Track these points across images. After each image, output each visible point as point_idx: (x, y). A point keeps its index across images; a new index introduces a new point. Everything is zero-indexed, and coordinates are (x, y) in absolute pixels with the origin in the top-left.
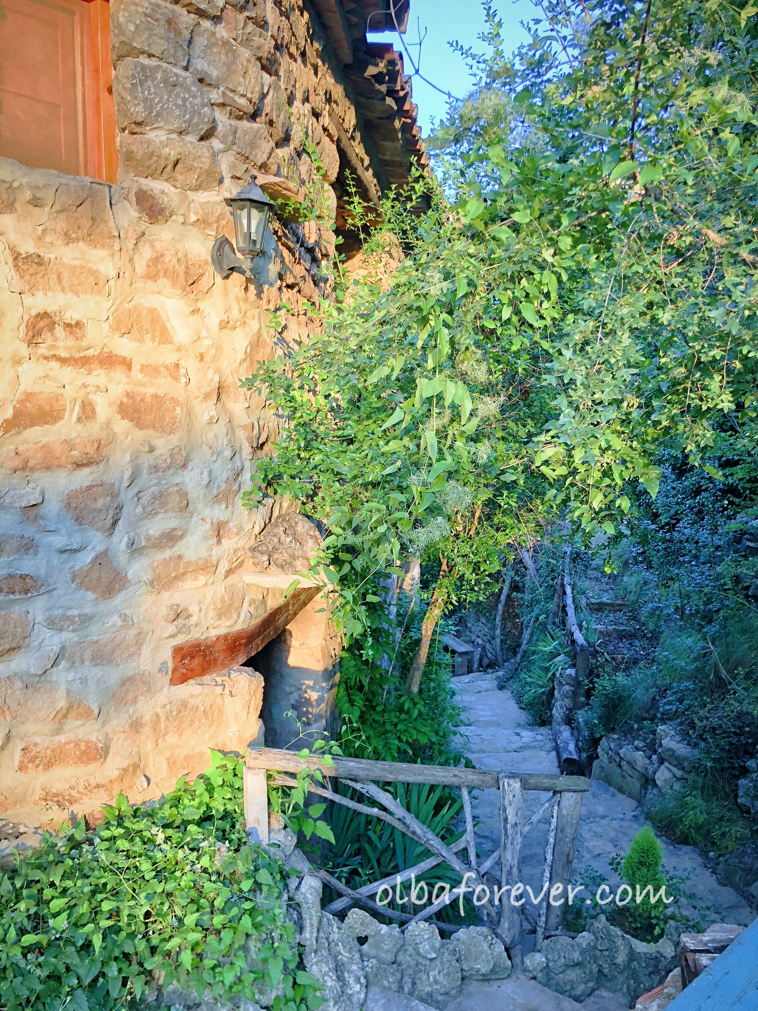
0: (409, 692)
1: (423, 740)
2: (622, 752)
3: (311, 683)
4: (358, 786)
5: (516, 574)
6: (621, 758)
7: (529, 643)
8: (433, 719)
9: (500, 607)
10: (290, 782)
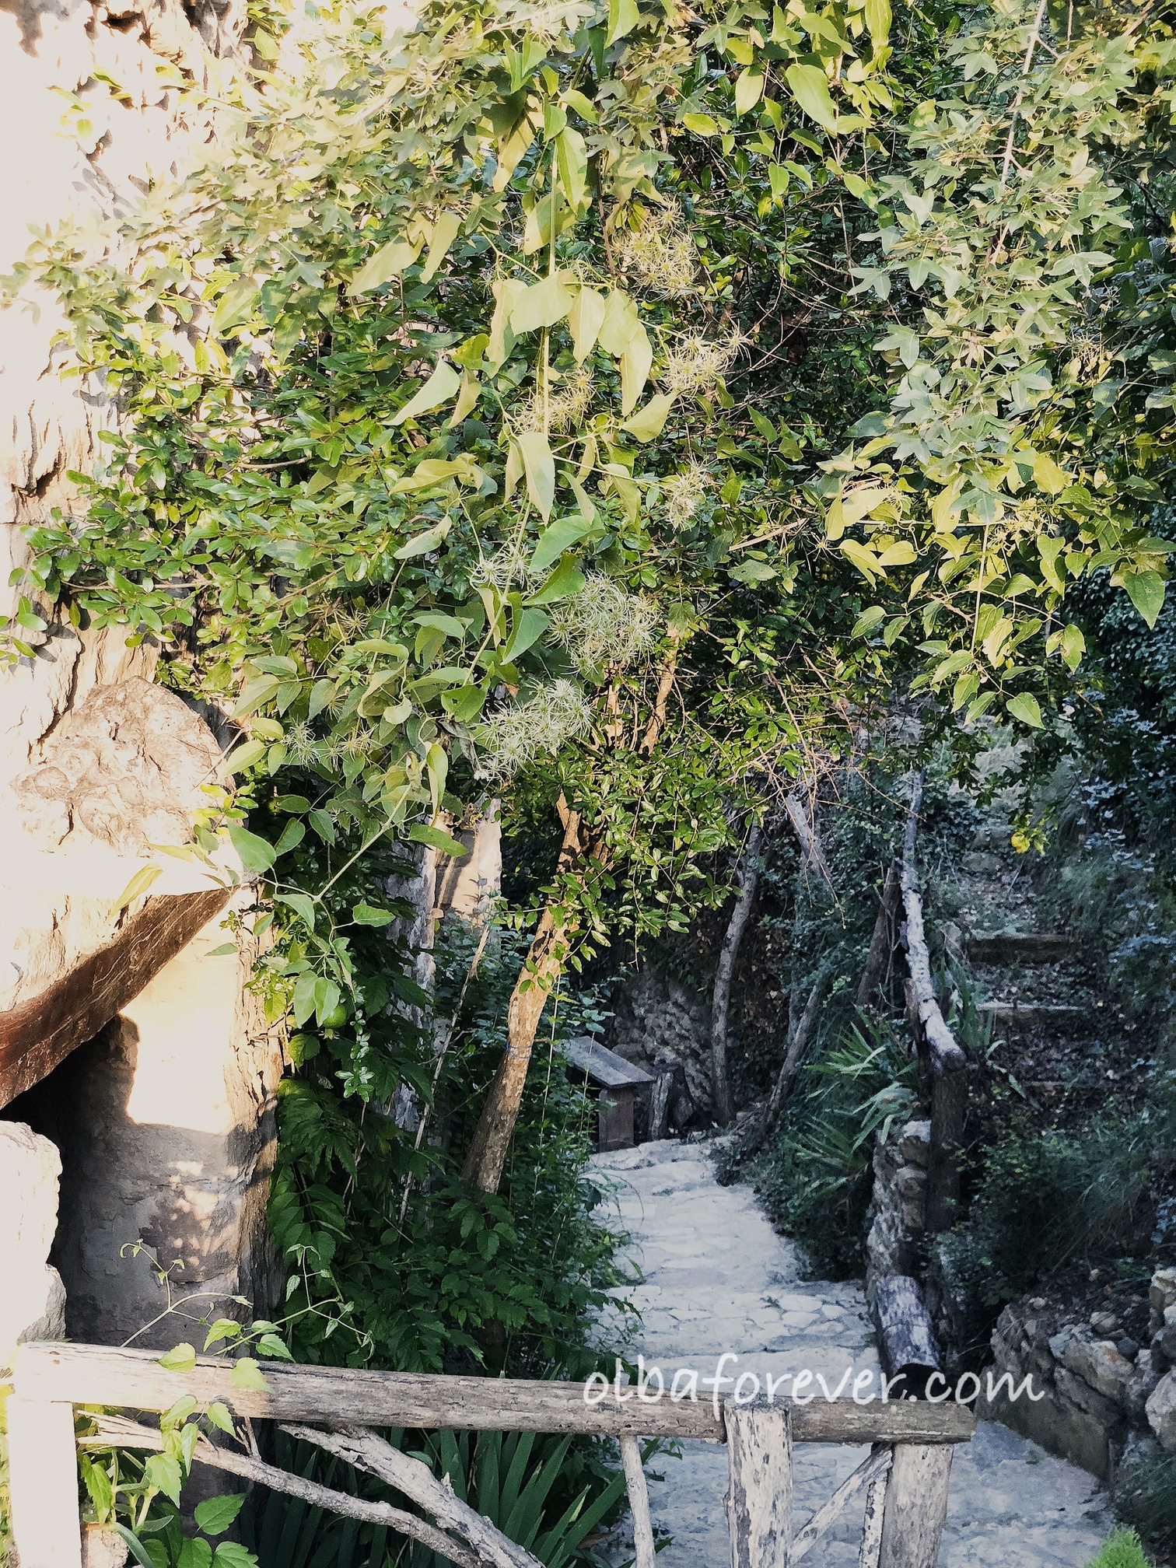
0: (473, 1189)
1: (514, 1321)
2: (1056, 1342)
3: (195, 1169)
4: (333, 1444)
5: (770, 864)
6: (1056, 1362)
7: (805, 1051)
8: (539, 1265)
9: (726, 958)
10: (139, 1437)
